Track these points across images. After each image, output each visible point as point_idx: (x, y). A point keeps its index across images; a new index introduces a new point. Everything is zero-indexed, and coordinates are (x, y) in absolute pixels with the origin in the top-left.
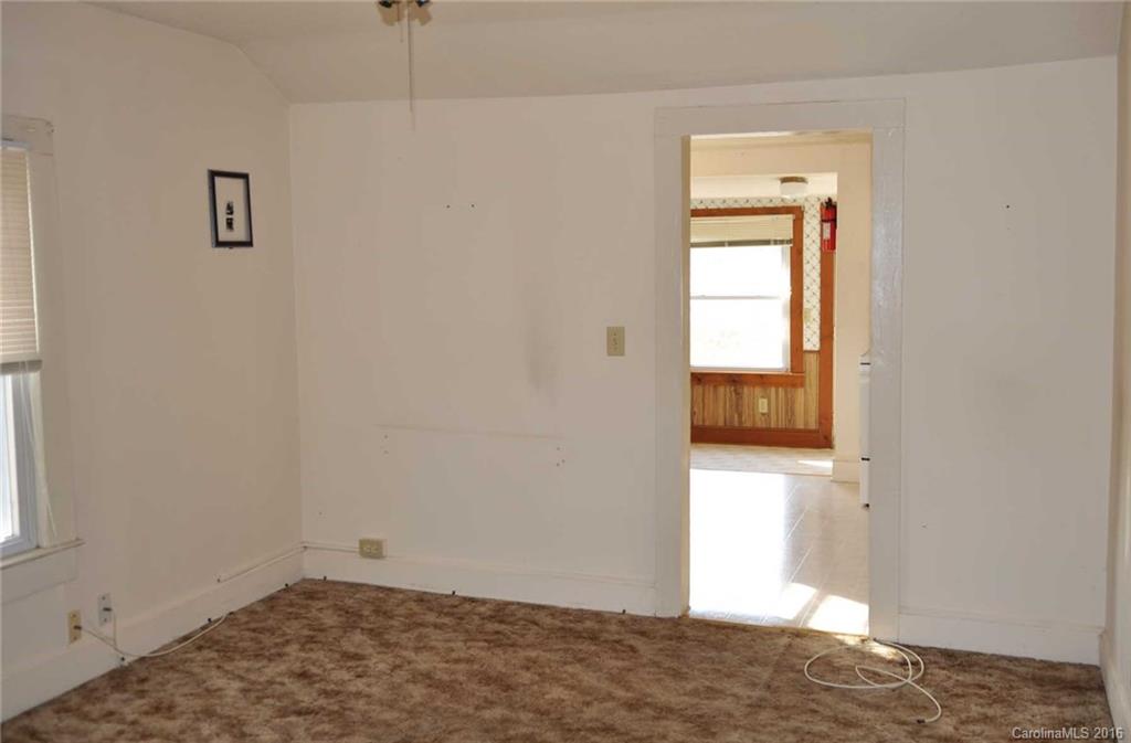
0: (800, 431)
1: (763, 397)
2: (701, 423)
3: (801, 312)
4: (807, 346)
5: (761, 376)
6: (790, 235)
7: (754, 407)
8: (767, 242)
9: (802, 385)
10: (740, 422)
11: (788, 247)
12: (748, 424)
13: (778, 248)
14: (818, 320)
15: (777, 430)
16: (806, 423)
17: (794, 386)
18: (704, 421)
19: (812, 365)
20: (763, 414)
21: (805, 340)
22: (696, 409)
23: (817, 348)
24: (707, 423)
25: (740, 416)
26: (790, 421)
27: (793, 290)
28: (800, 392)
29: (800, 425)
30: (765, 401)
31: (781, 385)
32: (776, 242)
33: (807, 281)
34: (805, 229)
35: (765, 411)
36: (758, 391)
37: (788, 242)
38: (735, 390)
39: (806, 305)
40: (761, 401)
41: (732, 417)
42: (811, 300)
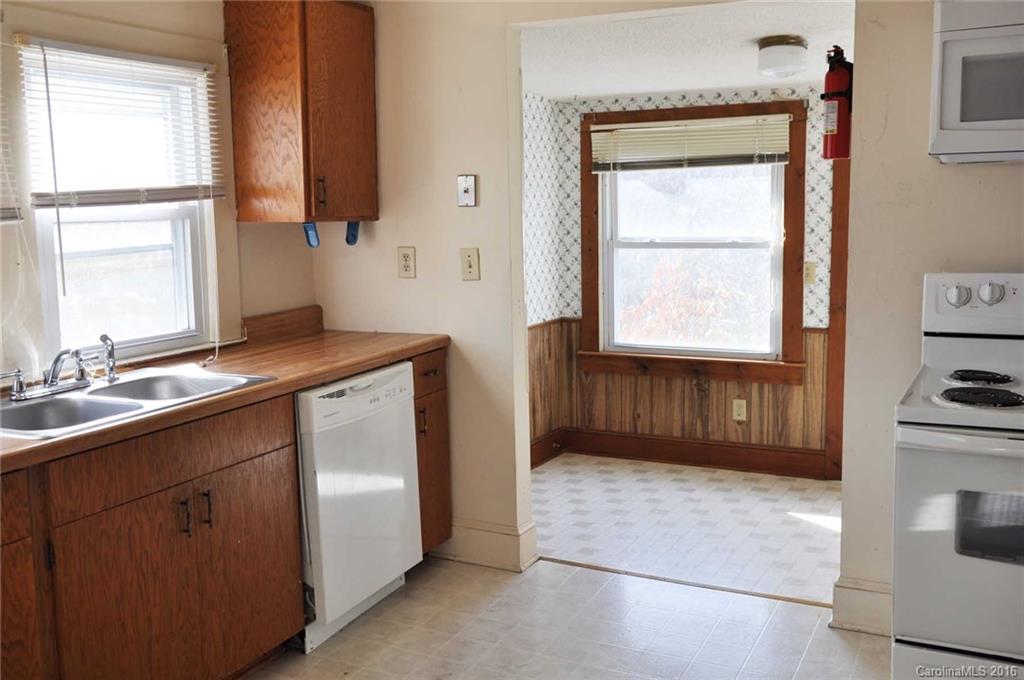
0: (796, 451)
1: (739, 397)
2: (647, 431)
3: (800, 269)
4: (809, 321)
5: (738, 365)
6: (784, 146)
7: (727, 409)
8: (747, 159)
9: (801, 381)
10: (706, 433)
11: (780, 166)
12: (717, 436)
13: (767, 167)
14: (827, 280)
15: (761, 448)
16: (806, 439)
17: (788, 382)
18: (652, 429)
19: (816, 349)
20: (739, 423)
21: (806, 311)
22: (640, 410)
23: (825, 324)
24: (656, 432)
25: (705, 423)
26: (780, 435)
27: (787, 234)
28: (797, 393)
29: (796, 441)
30: (744, 402)
31: (767, 380)
32: (762, 159)
33: (810, 220)
34: (808, 136)
35: (743, 417)
36: (732, 387)
37: (781, 158)
38: (698, 385)
39: (808, 258)
40: (736, 402)
41: (693, 425)
42: (817, 250)
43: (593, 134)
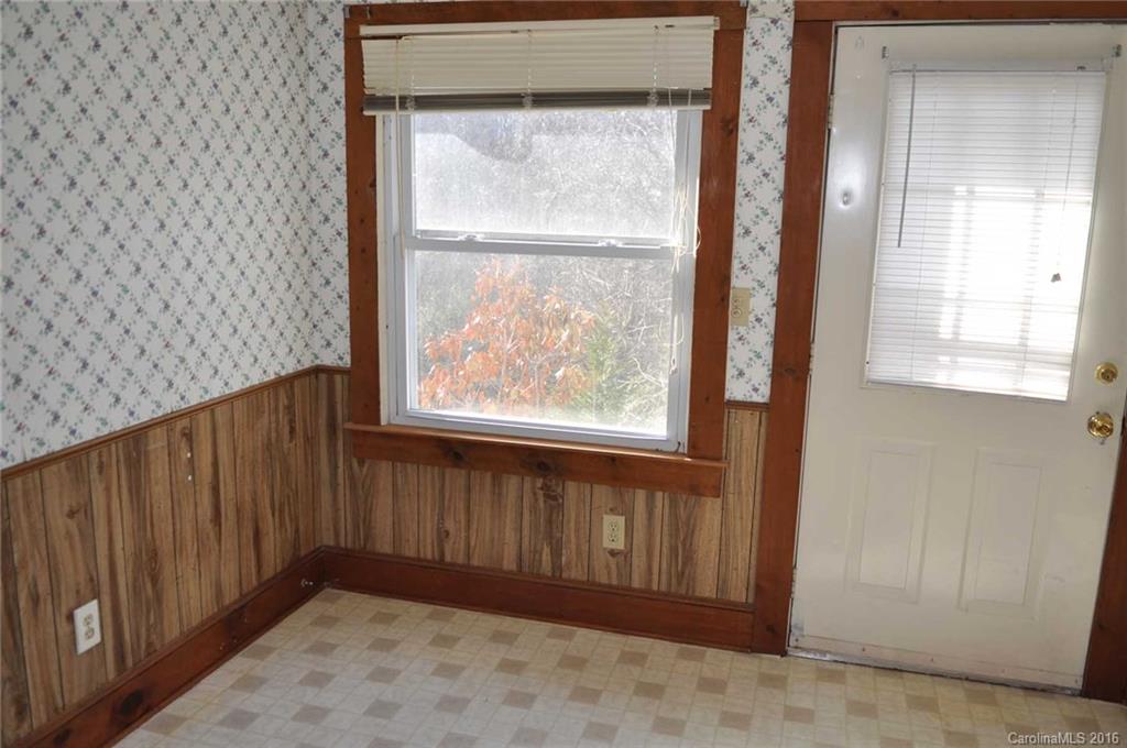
0: (704, 603)
1: (613, 511)
2: (461, 560)
3: (724, 299)
4: (736, 389)
5: (613, 458)
6: (700, 74)
7: (591, 533)
8: (636, 98)
9: (717, 490)
10: (557, 566)
11: (696, 112)
12: (575, 573)
13: (668, 116)
14: (770, 320)
15: (647, 595)
16: (722, 583)
17: (696, 490)
18: (468, 556)
19: (746, 441)
20: (613, 553)
21: (730, 372)
22: (450, 525)
23: (763, 395)
24: (475, 562)
25: (556, 553)
26: (681, 575)
27: (703, 236)
28: (711, 509)
29: (706, 588)
30: (621, 520)
31: (662, 486)
32: (665, 98)
33: (744, 212)
34: (746, 60)
35: (620, 545)
36: (603, 493)
37: (698, 97)
38: (545, 487)
39: (739, 280)
40: (608, 519)
41: (536, 552)
42: (753, 266)
43: (363, 42)
